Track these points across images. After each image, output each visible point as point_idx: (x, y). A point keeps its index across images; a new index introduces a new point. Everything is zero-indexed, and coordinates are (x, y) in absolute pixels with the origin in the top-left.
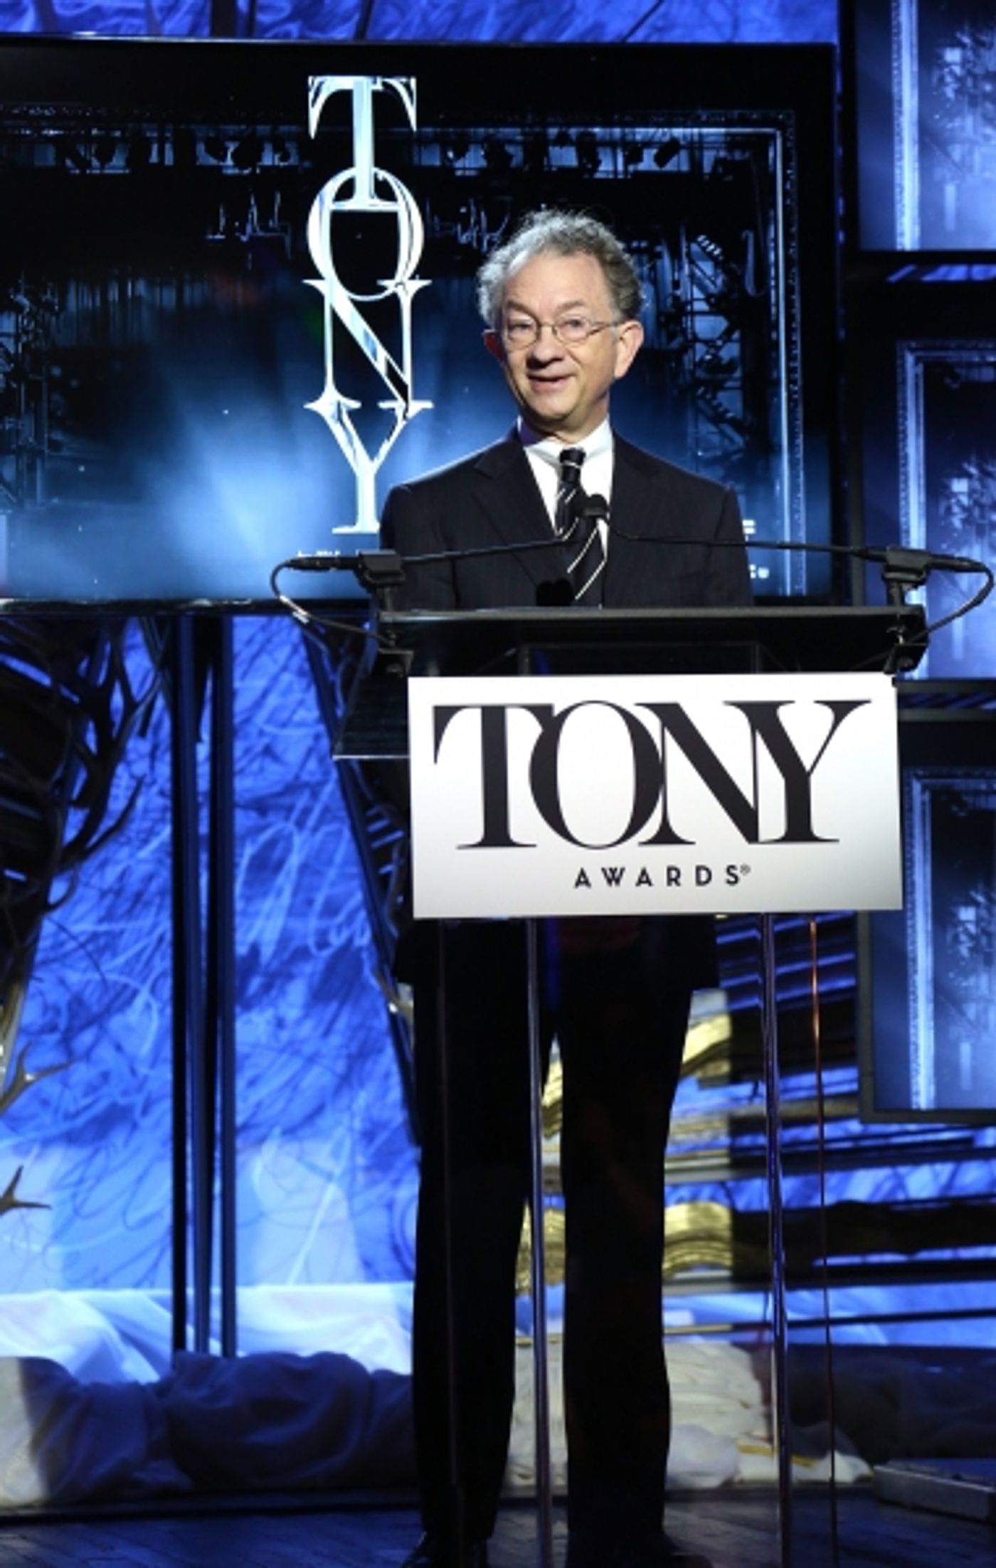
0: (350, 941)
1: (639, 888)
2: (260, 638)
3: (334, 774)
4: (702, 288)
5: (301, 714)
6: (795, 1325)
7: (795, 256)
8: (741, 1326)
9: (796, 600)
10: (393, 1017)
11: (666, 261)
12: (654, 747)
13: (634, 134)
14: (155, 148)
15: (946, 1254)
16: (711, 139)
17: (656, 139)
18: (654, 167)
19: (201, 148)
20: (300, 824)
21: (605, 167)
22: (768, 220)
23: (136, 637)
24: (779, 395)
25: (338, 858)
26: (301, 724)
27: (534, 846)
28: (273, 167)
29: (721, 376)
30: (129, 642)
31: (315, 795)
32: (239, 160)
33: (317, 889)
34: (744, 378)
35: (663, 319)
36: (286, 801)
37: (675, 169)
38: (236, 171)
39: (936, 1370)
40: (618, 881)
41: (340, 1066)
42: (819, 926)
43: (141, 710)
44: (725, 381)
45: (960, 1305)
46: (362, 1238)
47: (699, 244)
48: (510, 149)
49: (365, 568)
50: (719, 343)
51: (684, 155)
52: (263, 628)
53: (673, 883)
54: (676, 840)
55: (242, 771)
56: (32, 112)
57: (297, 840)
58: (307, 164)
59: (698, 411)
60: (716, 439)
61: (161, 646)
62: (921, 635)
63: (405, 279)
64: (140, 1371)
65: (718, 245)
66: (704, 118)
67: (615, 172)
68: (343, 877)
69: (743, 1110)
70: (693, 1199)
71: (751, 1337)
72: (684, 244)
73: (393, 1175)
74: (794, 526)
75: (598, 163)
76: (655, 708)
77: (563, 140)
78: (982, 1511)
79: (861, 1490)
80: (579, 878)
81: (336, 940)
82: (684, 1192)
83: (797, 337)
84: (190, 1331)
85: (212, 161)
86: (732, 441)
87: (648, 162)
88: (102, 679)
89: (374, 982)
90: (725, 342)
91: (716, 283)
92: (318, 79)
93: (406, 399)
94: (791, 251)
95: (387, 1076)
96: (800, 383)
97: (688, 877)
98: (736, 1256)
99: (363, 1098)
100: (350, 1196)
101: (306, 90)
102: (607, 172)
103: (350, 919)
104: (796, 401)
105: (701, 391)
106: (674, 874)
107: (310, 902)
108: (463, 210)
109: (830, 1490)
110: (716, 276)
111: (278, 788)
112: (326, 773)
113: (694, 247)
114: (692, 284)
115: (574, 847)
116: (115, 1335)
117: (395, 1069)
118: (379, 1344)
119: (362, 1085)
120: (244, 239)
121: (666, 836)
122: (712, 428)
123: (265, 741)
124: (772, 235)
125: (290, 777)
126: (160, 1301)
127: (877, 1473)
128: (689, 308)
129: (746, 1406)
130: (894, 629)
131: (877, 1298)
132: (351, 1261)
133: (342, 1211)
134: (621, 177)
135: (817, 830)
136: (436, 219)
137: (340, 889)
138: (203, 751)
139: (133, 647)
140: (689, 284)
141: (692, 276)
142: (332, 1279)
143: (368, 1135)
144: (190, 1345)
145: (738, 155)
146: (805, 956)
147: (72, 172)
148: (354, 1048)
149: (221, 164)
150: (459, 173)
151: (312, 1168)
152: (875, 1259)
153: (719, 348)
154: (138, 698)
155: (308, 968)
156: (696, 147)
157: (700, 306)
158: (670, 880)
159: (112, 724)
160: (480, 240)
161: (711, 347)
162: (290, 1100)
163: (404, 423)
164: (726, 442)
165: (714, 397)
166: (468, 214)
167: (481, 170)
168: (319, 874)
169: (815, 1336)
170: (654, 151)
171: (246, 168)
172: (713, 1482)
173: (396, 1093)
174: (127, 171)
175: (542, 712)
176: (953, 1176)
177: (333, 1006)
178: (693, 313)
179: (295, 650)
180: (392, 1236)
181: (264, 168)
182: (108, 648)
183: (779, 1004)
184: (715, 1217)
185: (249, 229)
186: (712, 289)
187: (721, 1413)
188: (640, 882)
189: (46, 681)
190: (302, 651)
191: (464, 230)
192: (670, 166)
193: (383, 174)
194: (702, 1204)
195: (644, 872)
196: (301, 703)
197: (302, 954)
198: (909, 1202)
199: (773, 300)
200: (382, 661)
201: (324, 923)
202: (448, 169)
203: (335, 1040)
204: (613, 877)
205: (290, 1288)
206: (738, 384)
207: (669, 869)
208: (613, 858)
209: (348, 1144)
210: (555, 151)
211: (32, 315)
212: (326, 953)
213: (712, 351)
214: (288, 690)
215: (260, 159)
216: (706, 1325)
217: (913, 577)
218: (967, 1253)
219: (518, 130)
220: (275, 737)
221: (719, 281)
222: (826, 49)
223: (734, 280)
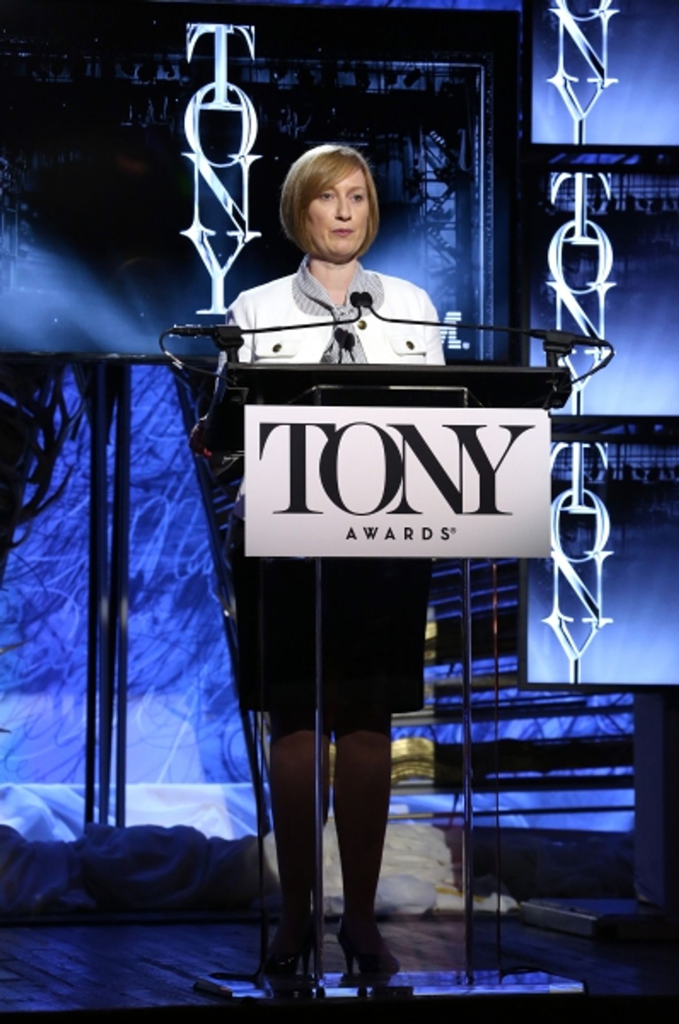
0: (200, 571)
1: (386, 541)
2: (147, 380)
3: (193, 466)
4: (432, 165)
5: (172, 429)
6: (477, 814)
7: (491, 146)
8: (439, 815)
9: (486, 362)
10: (226, 619)
11: (410, 148)
12: (398, 452)
13: (392, 66)
14: (89, 67)
15: (567, 773)
16: (441, 70)
17: (406, 69)
18: (404, 87)
19: (118, 67)
20: (170, 497)
21: (373, 86)
22: (475, 122)
23: (70, 377)
24: (478, 233)
25: (194, 519)
26: (172, 435)
27: (321, 513)
28: (164, 81)
29: (443, 221)
30: (66, 380)
31: (180, 479)
32: (142, 75)
33: (180, 538)
34: (457, 222)
35: (407, 184)
36: (161, 483)
37: (417, 88)
38: (141, 83)
39: (560, 844)
40: (373, 536)
41: (193, 649)
42: (498, 567)
43: (72, 423)
44: (444, 224)
45: (574, 804)
46: (204, 756)
47: (431, 137)
48: (313, 73)
49: (219, 335)
50: (442, 200)
51: (422, 79)
52: (149, 374)
53: (408, 539)
54: (411, 511)
55: (135, 463)
56: (12, 41)
57: (168, 507)
58: (185, 79)
59: (428, 242)
60: (439, 261)
61: (85, 383)
62: (568, 385)
63: (246, 154)
64: (64, 834)
65: (443, 137)
66: (436, 56)
67: (379, 89)
68: (197, 531)
69: (444, 681)
70: (411, 736)
71: (445, 821)
72: (421, 137)
73: (224, 717)
74: (486, 316)
75: (368, 83)
76: (399, 428)
77: (346, 68)
78: (588, 931)
79: (513, 916)
80: (349, 534)
81: (191, 571)
82: (405, 732)
83: (491, 197)
84: (96, 811)
85: (125, 76)
86: (448, 262)
87: (400, 84)
88: (48, 402)
89: (214, 597)
90: (446, 199)
91: (442, 162)
92: (193, 25)
93: (244, 230)
94: (489, 143)
95: (221, 655)
96: (492, 226)
97: (417, 534)
98: (437, 771)
99: (206, 669)
100: (197, 729)
101: (185, 31)
102: (375, 90)
103: (201, 557)
104: (489, 238)
105: (430, 230)
106: (409, 532)
107: (176, 546)
108: (283, 111)
109: (496, 917)
110: (441, 157)
111: (157, 475)
112: (188, 466)
113: (428, 139)
114: (426, 162)
115: (346, 514)
116: (49, 812)
117: (227, 651)
118: (214, 821)
119: (205, 661)
120: (144, 126)
121: (404, 508)
122: (436, 253)
123: (149, 444)
124: (477, 132)
125: (164, 468)
126: (77, 792)
127: (522, 907)
128: (424, 177)
129: (441, 864)
130: (550, 381)
131: (523, 799)
132: (196, 770)
133: (192, 739)
134: (383, 92)
135: (499, 507)
136: (266, 116)
137: (194, 539)
138: (111, 450)
139: (68, 384)
140: (424, 163)
141: (426, 157)
142: (184, 781)
143: (209, 692)
144: (96, 819)
145: (457, 81)
146: (490, 585)
147: (37, 80)
148: (201, 638)
149: (131, 78)
150: (281, 88)
151: (173, 711)
152: (522, 775)
153: (442, 203)
154: (71, 416)
155: (173, 587)
156: (430, 74)
157: (431, 176)
158: (406, 536)
159: (54, 431)
160: (293, 131)
161: (437, 202)
162: (161, 669)
163: (243, 245)
164: (445, 263)
165: (438, 234)
166: (286, 114)
167: (295, 86)
168: (182, 529)
169: (489, 822)
170: (404, 77)
171: (146, 81)
172: (420, 910)
173: (227, 666)
174: (71, 81)
175: (328, 429)
176: (572, 725)
177: (189, 611)
178: (426, 181)
179: (169, 388)
180: (223, 755)
181: (159, 82)
182: (52, 383)
183: (473, 615)
184: (424, 747)
185: (147, 120)
186: (438, 165)
187: (426, 868)
188: (387, 537)
189: (13, 403)
190: (174, 389)
191: (284, 123)
192: (414, 87)
193: (232, 87)
194: (417, 739)
195: (390, 531)
196: (172, 422)
197: (170, 578)
198: (544, 740)
199: (477, 173)
200: (229, 394)
201: (184, 560)
202: (273, 84)
203: (190, 632)
204: (371, 533)
205: (158, 786)
206: (453, 226)
207: (406, 529)
208: (371, 522)
209: (196, 698)
210: (341, 75)
211: (9, 170)
212: (185, 578)
213: (438, 204)
214: (164, 413)
215: (156, 75)
216: (417, 813)
217: (563, 349)
218: (579, 773)
219: (318, 61)
220: (155, 442)
221: (443, 160)
222: (515, 14)
223: (453, 160)
